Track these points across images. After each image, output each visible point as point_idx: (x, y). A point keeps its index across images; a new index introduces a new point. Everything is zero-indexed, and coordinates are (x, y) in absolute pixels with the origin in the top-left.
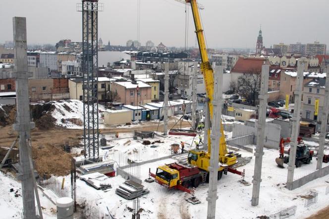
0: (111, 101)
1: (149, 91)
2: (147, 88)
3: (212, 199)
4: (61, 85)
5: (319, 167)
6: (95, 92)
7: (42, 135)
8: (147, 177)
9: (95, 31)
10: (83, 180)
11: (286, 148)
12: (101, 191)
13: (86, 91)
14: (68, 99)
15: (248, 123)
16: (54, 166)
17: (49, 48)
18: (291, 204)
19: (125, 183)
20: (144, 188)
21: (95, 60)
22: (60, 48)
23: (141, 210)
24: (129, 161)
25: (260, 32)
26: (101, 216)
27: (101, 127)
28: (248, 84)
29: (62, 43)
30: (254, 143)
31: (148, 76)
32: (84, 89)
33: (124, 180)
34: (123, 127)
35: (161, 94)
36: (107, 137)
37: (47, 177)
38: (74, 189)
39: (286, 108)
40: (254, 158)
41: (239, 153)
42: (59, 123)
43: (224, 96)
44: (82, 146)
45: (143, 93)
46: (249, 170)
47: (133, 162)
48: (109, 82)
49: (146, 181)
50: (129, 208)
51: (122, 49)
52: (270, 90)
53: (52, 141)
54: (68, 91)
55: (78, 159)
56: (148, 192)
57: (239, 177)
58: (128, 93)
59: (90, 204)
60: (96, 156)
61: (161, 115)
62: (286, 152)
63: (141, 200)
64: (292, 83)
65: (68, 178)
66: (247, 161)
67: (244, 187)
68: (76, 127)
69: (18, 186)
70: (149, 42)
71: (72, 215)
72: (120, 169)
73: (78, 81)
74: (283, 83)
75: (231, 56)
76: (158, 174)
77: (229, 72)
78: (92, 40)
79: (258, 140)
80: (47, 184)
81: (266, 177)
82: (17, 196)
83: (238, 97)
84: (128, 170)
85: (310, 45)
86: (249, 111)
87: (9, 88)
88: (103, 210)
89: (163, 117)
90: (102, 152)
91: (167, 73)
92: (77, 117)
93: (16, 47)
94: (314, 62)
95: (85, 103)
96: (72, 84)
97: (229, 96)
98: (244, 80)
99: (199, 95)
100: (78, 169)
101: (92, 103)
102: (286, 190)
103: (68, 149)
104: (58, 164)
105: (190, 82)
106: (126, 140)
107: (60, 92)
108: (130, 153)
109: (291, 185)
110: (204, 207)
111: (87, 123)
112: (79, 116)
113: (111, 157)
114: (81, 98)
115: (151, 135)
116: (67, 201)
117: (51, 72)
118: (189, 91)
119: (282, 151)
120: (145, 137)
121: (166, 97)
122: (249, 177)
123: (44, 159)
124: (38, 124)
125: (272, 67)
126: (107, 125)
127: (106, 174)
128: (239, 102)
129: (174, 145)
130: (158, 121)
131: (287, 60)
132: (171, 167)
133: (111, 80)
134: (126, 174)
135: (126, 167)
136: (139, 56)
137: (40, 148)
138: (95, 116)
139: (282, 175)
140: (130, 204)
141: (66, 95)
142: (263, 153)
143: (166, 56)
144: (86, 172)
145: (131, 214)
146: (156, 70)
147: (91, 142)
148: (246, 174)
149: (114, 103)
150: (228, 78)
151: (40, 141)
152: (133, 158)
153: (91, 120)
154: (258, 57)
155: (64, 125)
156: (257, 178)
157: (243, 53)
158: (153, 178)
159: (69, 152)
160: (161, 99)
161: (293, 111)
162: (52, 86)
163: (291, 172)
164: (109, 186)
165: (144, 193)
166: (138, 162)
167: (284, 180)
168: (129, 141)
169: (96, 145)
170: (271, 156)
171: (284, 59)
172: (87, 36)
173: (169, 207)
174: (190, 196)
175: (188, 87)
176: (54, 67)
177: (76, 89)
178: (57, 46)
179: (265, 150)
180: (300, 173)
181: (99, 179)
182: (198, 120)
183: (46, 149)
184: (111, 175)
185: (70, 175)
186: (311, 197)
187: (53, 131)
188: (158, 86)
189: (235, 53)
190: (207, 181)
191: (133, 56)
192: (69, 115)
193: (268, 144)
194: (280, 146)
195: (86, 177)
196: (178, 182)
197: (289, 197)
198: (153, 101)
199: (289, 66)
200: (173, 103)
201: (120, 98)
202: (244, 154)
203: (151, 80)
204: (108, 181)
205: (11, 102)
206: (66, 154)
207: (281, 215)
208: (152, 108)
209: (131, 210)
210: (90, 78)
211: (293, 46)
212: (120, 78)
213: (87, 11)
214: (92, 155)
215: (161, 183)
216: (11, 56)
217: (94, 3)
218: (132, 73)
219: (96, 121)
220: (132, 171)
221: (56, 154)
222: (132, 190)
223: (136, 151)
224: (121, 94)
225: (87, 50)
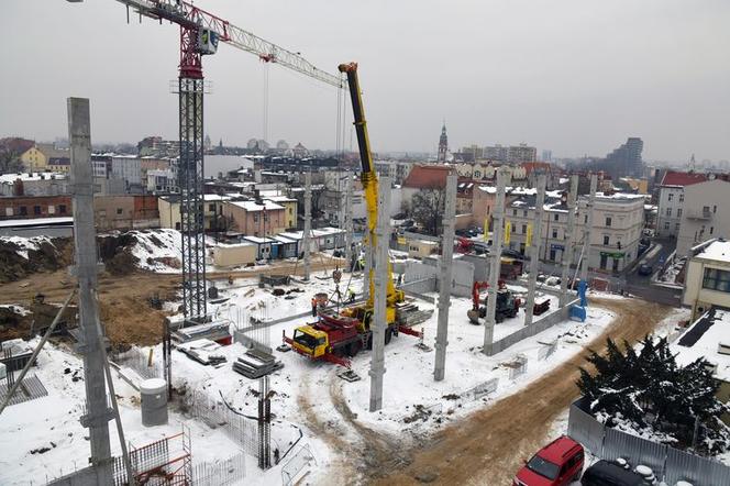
0: (225, 230)
1: (281, 215)
2: (278, 210)
3: (377, 373)
4: (147, 207)
5: (528, 322)
6: (200, 217)
7: (117, 284)
8: (280, 343)
9: (198, 123)
10: (182, 351)
11: (482, 296)
12: (209, 367)
13: (186, 215)
14: (157, 228)
15: (427, 261)
16: (135, 331)
17: (127, 149)
18: (490, 376)
19: (247, 354)
20: (276, 361)
21: (199, 168)
22: (144, 150)
23: (272, 393)
24: (252, 320)
25: (444, 129)
26: (210, 404)
27: (210, 270)
28: (427, 203)
29: (148, 142)
30: (436, 290)
31: (280, 192)
32: (182, 212)
33: (245, 350)
34: (243, 269)
35: (299, 219)
36: (219, 285)
37: (124, 348)
38: (168, 366)
39: (480, 239)
40: (437, 311)
41: (416, 304)
42: (143, 264)
43: (393, 222)
44: (180, 299)
45: (273, 218)
46: (430, 328)
47: (259, 322)
48: (221, 201)
49: (279, 349)
50: (253, 392)
51: (240, 152)
52: (458, 212)
53: (133, 293)
54: (157, 215)
55: (174, 320)
56: (282, 366)
57: (416, 340)
58: (250, 219)
59: (193, 388)
60: (202, 314)
61: (300, 252)
62: (482, 302)
63: (272, 378)
64: (489, 202)
65: (158, 349)
66: (427, 316)
67: (422, 353)
68: (170, 270)
69: (77, 364)
70: (282, 142)
71: (165, 405)
72: (239, 332)
73: (172, 200)
74: (477, 203)
75: (402, 164)
76: (296, 339)
77: (399, 186)
78: (195, 137)
79: (442, 285)
80: (125, 359)
81: (454, 339)
82: (75, 380)
83: (412, 223)
84: (250, 335)
85: (514, 149)
86: (428, 243)
87: (63, 211)
88: (213, 395)
89: (303, 253)
90: (211, 308)
91: (308, 189)
92: (172, 255)
93: (73, 145)
94: (520, 172)
95: (184, 233)
96: (163, 205)
97: (400, 222)
98: (421, 198)
99: (356, 221)
100: (174, 335)
101: (195, 234)
102: (483, 356)
103: (158, 305)
104: (142, 328)
105: (343, 201)
106: (248, 289)
107: (145, 217)
108: (254, 309)
109: (490, 349)
110: (365, 385)
111: (187, 264)
112: (175, 253)
113: (224, 315)
114: (178, 227)
115: (285, 281)
116: (158, 383)
117: (129, 186)
118: (341, 215)
119: (476, 301)
120: (277, 284)
121: (307, 224)
122: (430, 339)
123: (120, 320)
124: (110, 267)
125: (461, 179)
126: (218, 267)
127: (218, 342)
128: (414, 231)
129: (319, 295)
130: (295, 260)
131: (482, 170)
132: (316, 327)
133: (224, 198)
134: (248, 339)
135: (248, 329)
136: (265, 163)
137: (113, 304)
138: (200, 253)
139: (477, 335)
140: (256, 385)
141: (155, 222)
142: (450, 304)
143: (307, 163)
144: (187, 338)
145: (257, 399)
146: (291, 183)
147: (194, 292)
148: (425, 335)
149: (228, 234)
150: (397, 196)
151: (113, 293)
152: (258, 316)
153: (193, 260)
154: (440, 164)
155: (151, 268)
156: (442, 341)
157: (419, 159)
158: (289, 345)
159: (160, 308)
160: (300, 228)
161: (490, 242)
162: (133, 208)
163: (489, 330)
164: (223, 359)
165: (277, 367)
166: (266, 321)
167: (480, 341)
168: (253, 291)
169: (202, 297)
170: (461, 307)
171: (478, 167)
172: (187, 131)
173: (314, 387)
174: (345, 369)
175: (339, 209)
176: (134, 179)
177: (170, 212)
178: (140, 145)
179: (452, 300)
180: (502, 331)
181: (205, 348)
182: (354, 257)
183: (123, 305)
184: (225, 342)
185: (161, 345)
186: (518, 365)
187: (133, 278)
188: (294, 207)
189: (407, 159)
190: (370, 348)
191: (258, 163)
192: (159, 253)
193: (456, 290)
194: (474, 293)
195: (187, 346)
196: (327, 350)
197: (487, 367)
198: (287, 231)
199: (485, 178)
200: (317, 232)
201: (237, 226)
202: (423, 306)
203: (284, 199)
204: (221, 351)
205: (66, 233)
206: (155, 312)
207: (476, 393)
208: (286, 241)
209: (256, 394)
210: (191, 195)
211: (490, 150)
212: (237, 195)
213: (187, 93)
214: (195, 312)
215: (301, 352)
216: (64, 161)
217: (198, 81)
218: (256, 188)
219: (201, 260)
220: (257, 335)
221: (139, 312)
222: (258, 363)
223: (262, 305)
224: (239, 220)
225: (187, 153)
